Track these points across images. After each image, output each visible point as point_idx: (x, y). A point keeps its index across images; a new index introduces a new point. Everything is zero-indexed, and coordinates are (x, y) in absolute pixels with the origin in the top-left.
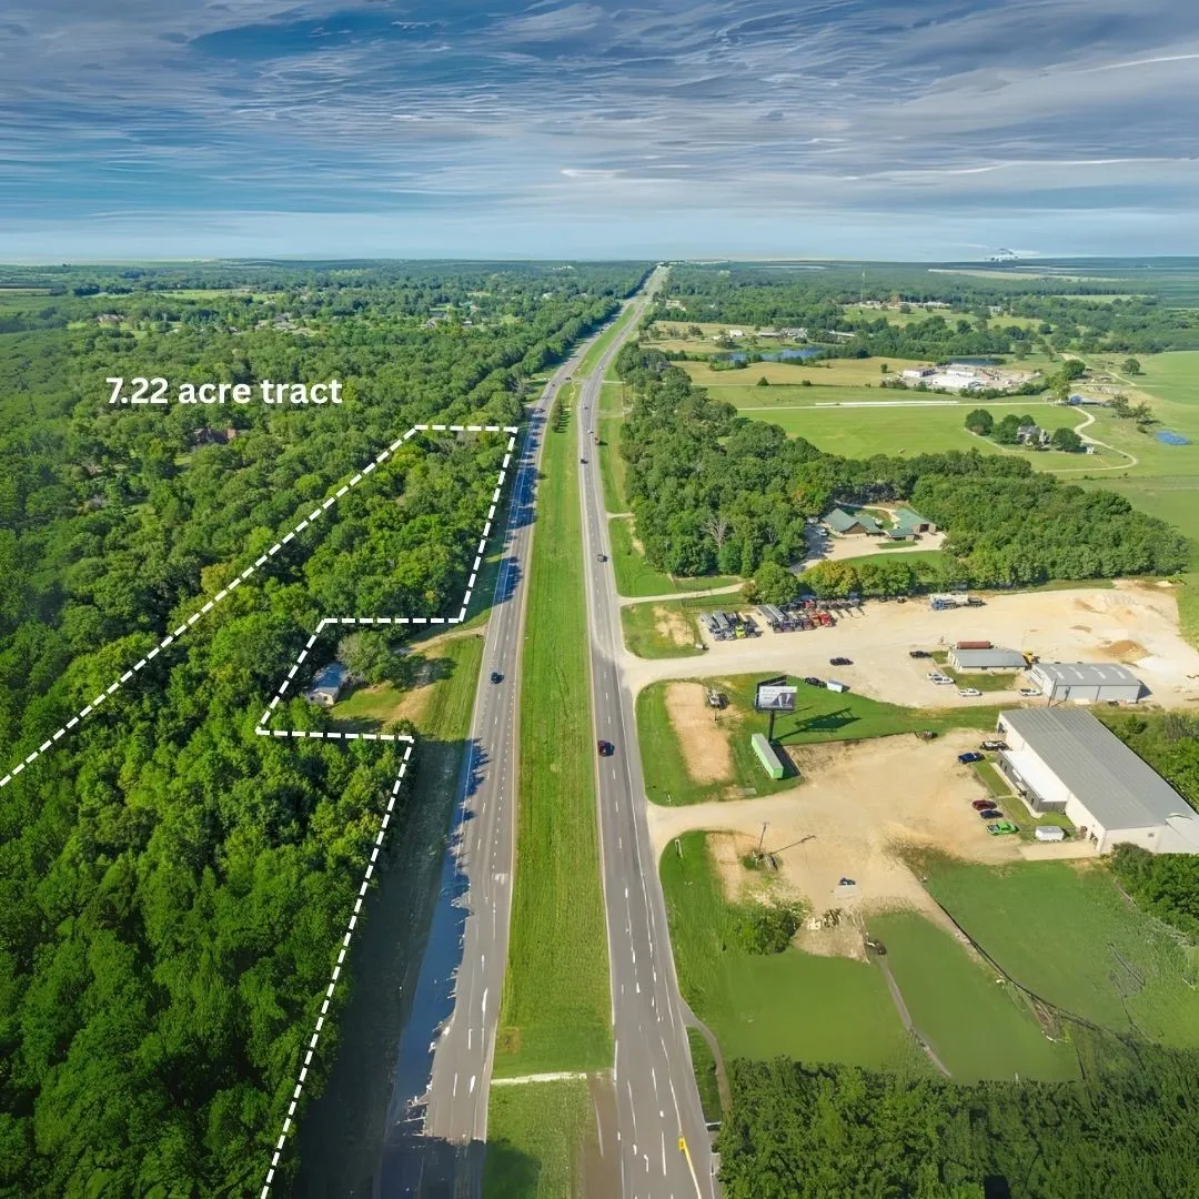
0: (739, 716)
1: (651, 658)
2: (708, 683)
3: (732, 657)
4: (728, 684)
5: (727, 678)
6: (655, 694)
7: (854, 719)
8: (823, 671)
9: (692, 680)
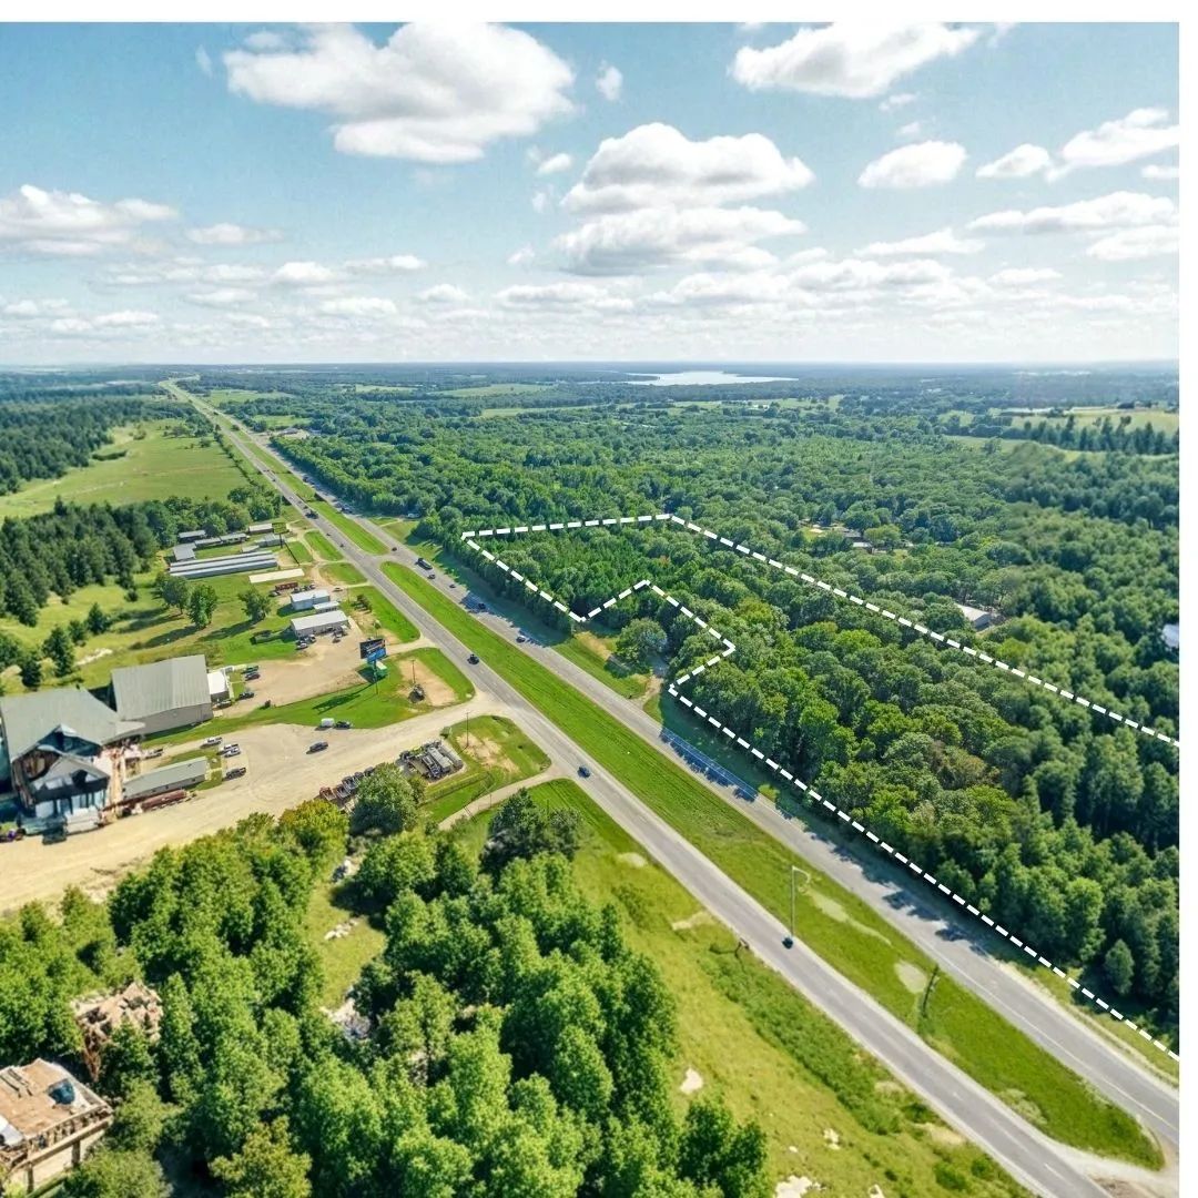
0: (400, 692)
1: (483, 717)
2: (429, 708)
3: (416, 733)
4: (414, 711)
5: (416, 715)
6: (465, 691)
7: (317, 707)
8: (333, 738)
9: (442, 708)
